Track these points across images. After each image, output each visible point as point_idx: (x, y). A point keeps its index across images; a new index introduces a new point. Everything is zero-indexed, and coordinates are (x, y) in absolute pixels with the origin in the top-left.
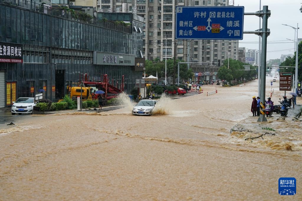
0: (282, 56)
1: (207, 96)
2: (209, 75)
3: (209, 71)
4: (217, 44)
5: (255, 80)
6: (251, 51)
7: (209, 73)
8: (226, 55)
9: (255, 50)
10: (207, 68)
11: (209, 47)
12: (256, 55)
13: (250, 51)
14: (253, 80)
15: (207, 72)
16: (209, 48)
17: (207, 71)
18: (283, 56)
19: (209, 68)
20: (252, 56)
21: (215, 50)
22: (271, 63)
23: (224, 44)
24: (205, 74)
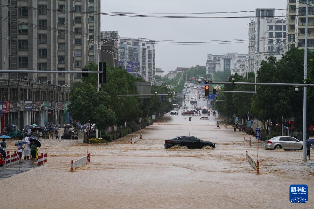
0: (209, 58)
1: (72, 170)
2: (30, 110)
3: (29, 98)
4: (46, 21)
5: (152, 124)
6: (128, 44)
7: (31, 105)
8: (69, 52)
9: (138, 40)
10: (25, 90)
11: (25, 27)
12: (141, 55)
13: (125, 43)
14: (148, 125)
15: (26, 102)
16: (25, 32)
17: (26, 100)
18: (212, 59)
19: (29, 90)
20: (130, 56)
21: (42, 38)
22: (181, 78)
23: (64, 22)
24: (19, 108)
